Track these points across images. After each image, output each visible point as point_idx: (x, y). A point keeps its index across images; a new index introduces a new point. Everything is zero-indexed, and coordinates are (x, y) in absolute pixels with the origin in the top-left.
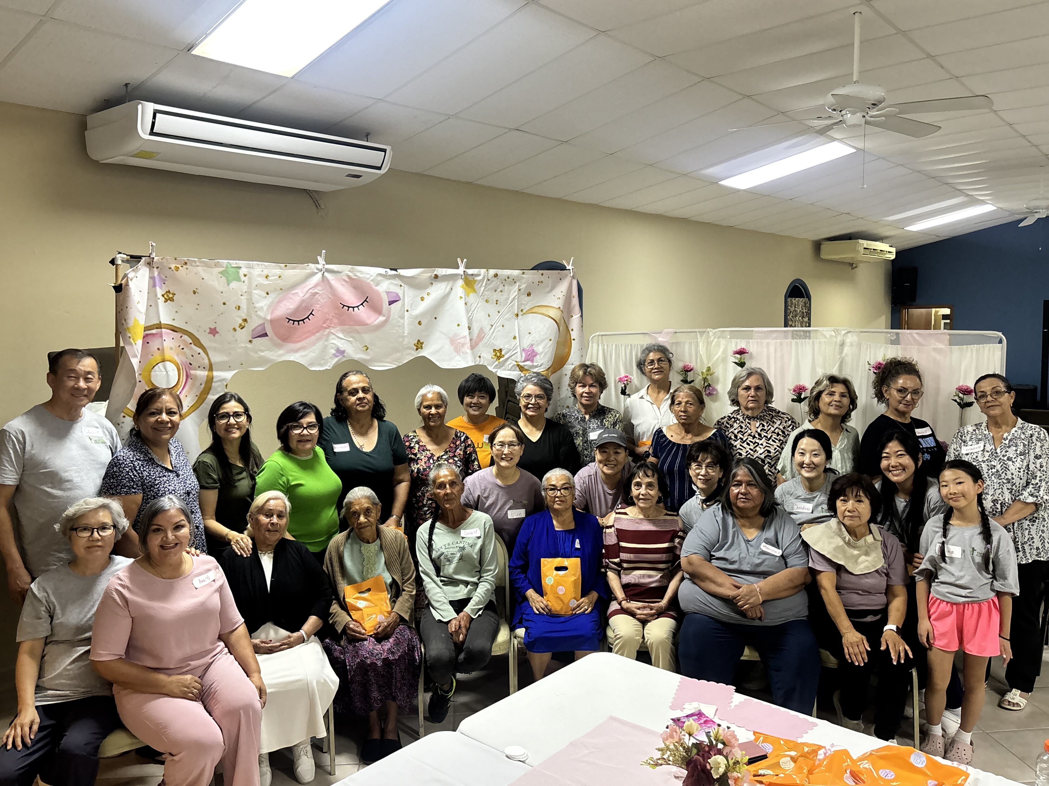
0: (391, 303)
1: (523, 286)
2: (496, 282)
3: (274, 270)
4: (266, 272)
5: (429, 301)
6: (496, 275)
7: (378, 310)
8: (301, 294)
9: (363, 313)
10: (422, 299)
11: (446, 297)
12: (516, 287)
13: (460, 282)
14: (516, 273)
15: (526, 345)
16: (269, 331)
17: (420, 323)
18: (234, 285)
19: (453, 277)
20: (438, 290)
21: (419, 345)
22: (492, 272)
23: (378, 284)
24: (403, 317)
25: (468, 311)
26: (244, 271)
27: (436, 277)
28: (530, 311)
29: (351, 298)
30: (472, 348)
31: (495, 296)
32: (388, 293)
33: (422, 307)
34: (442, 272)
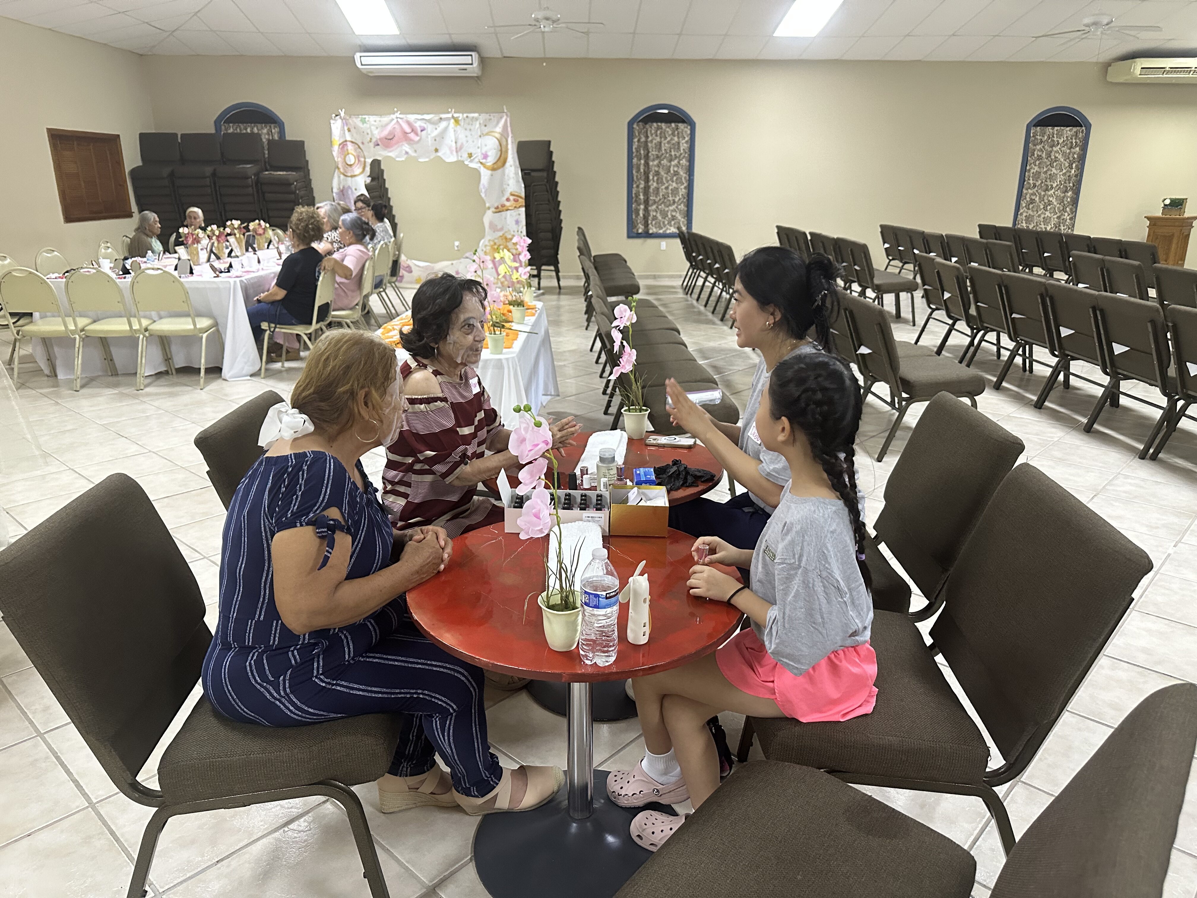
0: (422, 131)
1: (482, 122)
2: (467, 120)
3: (377, 118)
4: (374, 119)
5: (439, 129)
6: (467, 117)
7: (417, 134)
8: (389, 128)
9: (412, 136)
10: (436, 129)
11: (446, 129)
12: (478, 123)
13: (452, 121)
14: (476, 115)
15: (483, 152)
16: (380, 143)
17: (435, 140)
18: (365, 125)
19: (448, 119)
20: (443, 124)
21: (436, 150)
22: (465, 115)
23: (416, 122)
24: (427, 137)
25: (455, 134)
26: (367, 119)
27: (441, 118)
28: (487, 134)
29: (408, 130)
30: (457, 152)
31: (469, 127)
32: (420, 127)
33: (436, 133)
34: (443, 116)
